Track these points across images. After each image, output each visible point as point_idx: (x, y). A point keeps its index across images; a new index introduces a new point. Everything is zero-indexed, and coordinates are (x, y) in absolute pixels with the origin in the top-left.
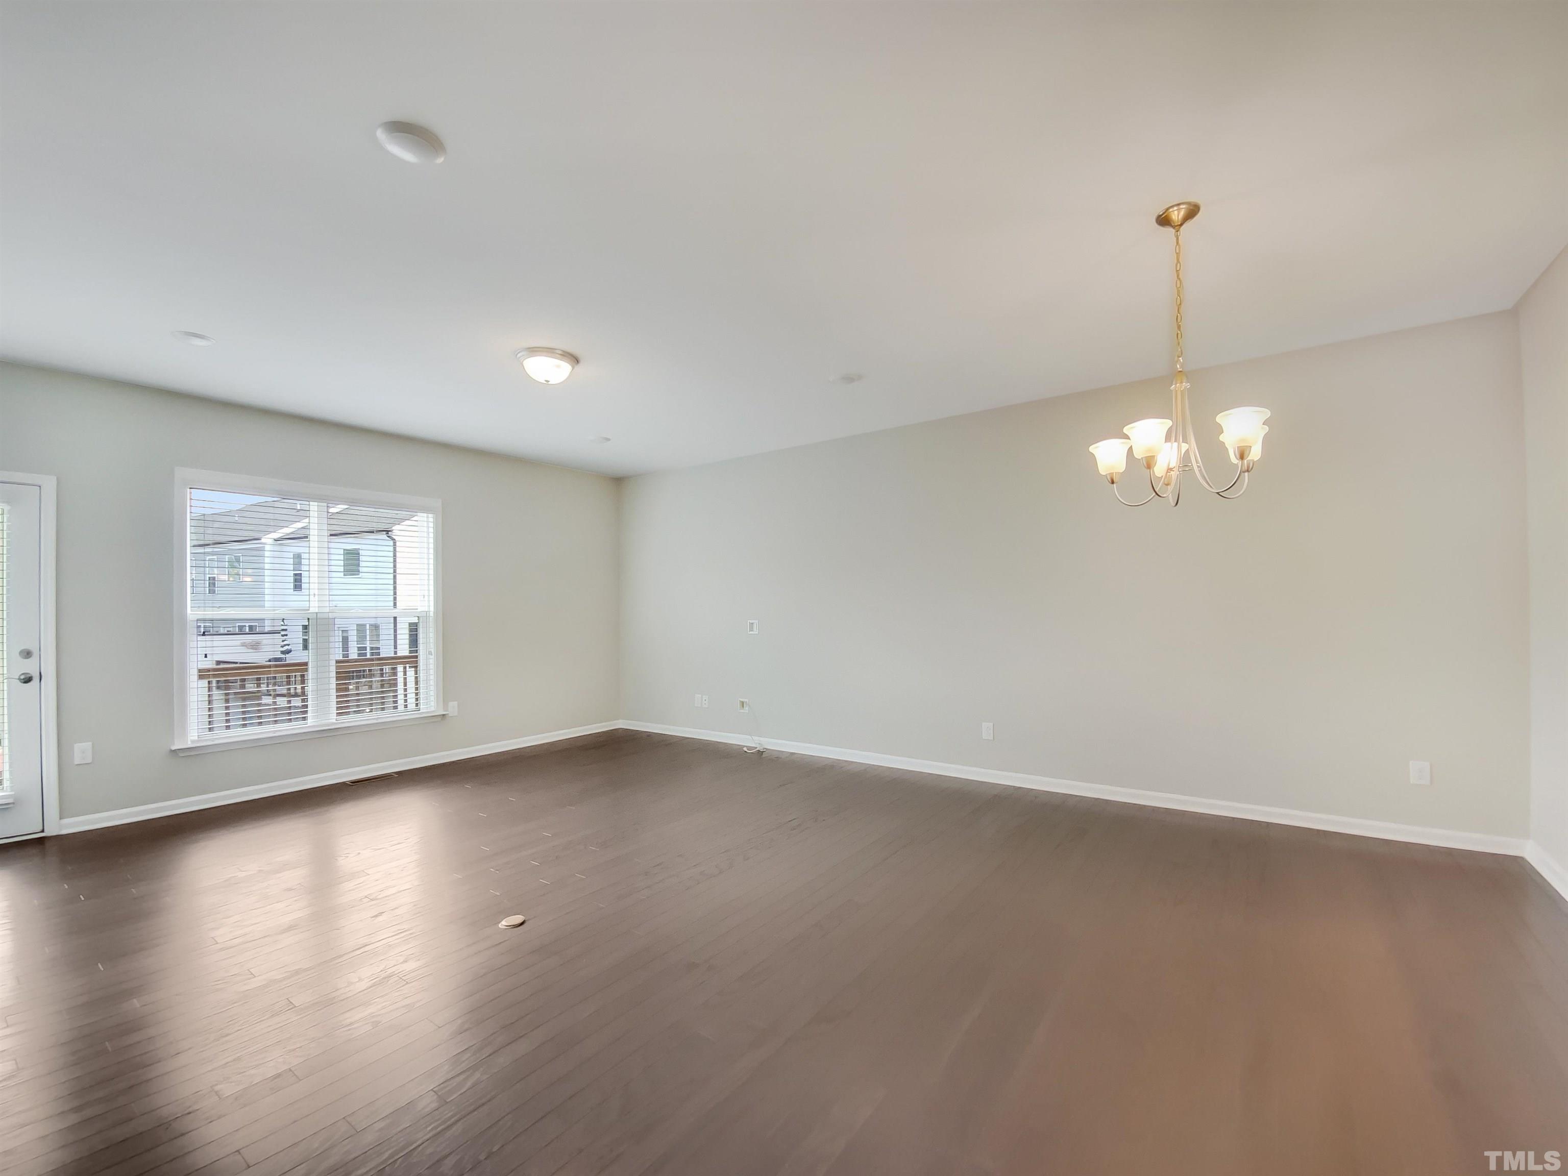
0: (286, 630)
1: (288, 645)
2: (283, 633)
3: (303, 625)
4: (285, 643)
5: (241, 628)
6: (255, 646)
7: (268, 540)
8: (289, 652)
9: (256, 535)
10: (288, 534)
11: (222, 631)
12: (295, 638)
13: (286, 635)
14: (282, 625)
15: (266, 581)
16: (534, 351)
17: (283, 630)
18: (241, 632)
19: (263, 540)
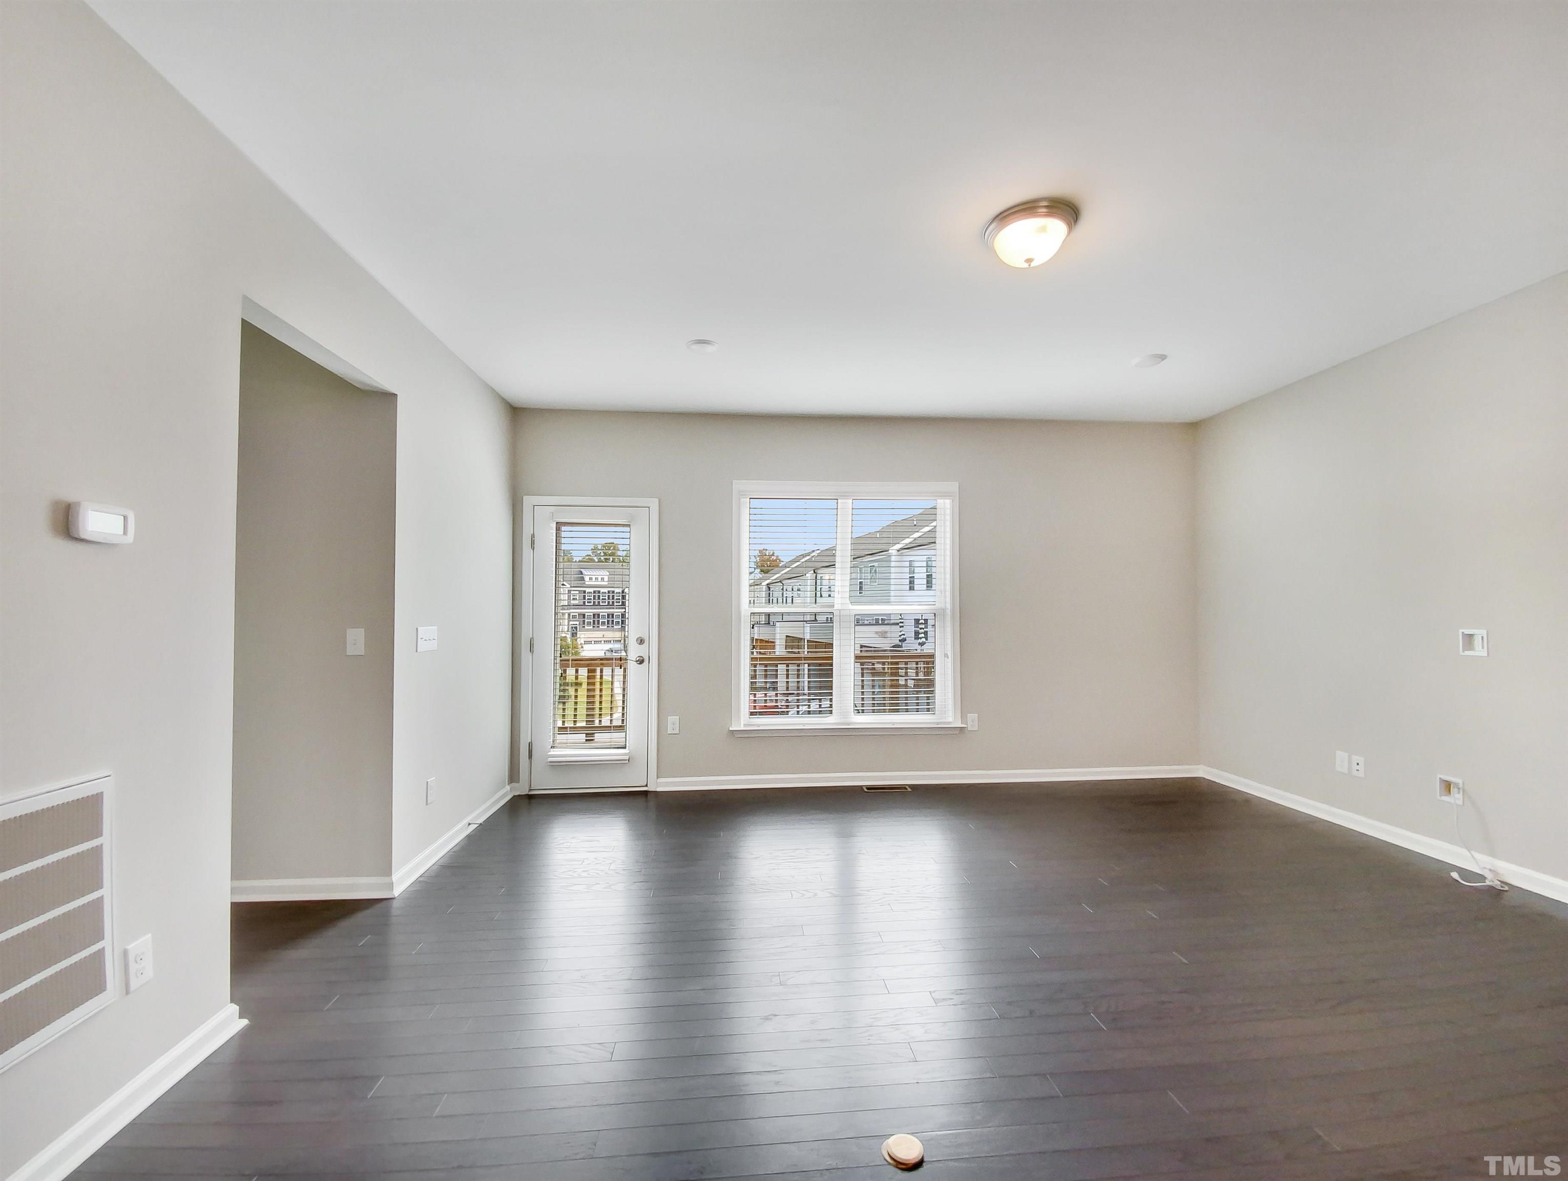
0: (902, 623)
1: (904, 635)
2: (900, 624)
3: (915, 619)
4: (902, 633)
5: (877, 620)
6: (883, 635)
7: (893, 550)
8: (904, 640)
9: (884, 547)
10: (907, 545)
11: (866, 622)
12: (910, 630)
13: (903, 627)
14: (900, 619)
15: (892, 584)
16: (1005, 216)
17: (901, 622)
18: (877, 624)
19: (890, 551)
